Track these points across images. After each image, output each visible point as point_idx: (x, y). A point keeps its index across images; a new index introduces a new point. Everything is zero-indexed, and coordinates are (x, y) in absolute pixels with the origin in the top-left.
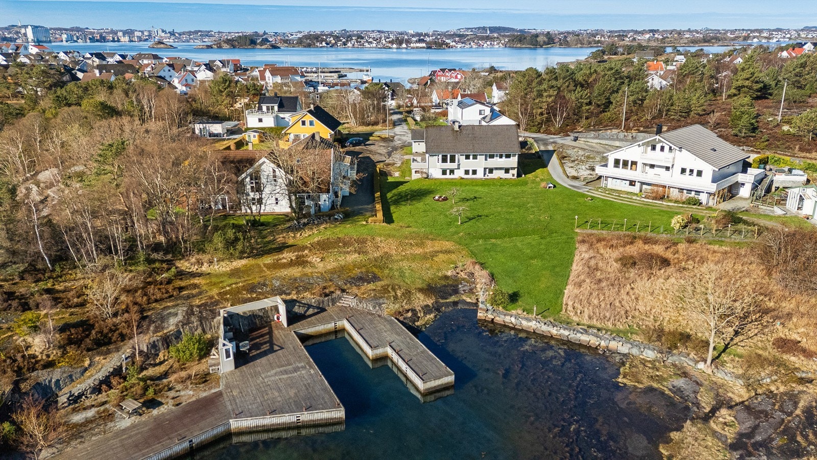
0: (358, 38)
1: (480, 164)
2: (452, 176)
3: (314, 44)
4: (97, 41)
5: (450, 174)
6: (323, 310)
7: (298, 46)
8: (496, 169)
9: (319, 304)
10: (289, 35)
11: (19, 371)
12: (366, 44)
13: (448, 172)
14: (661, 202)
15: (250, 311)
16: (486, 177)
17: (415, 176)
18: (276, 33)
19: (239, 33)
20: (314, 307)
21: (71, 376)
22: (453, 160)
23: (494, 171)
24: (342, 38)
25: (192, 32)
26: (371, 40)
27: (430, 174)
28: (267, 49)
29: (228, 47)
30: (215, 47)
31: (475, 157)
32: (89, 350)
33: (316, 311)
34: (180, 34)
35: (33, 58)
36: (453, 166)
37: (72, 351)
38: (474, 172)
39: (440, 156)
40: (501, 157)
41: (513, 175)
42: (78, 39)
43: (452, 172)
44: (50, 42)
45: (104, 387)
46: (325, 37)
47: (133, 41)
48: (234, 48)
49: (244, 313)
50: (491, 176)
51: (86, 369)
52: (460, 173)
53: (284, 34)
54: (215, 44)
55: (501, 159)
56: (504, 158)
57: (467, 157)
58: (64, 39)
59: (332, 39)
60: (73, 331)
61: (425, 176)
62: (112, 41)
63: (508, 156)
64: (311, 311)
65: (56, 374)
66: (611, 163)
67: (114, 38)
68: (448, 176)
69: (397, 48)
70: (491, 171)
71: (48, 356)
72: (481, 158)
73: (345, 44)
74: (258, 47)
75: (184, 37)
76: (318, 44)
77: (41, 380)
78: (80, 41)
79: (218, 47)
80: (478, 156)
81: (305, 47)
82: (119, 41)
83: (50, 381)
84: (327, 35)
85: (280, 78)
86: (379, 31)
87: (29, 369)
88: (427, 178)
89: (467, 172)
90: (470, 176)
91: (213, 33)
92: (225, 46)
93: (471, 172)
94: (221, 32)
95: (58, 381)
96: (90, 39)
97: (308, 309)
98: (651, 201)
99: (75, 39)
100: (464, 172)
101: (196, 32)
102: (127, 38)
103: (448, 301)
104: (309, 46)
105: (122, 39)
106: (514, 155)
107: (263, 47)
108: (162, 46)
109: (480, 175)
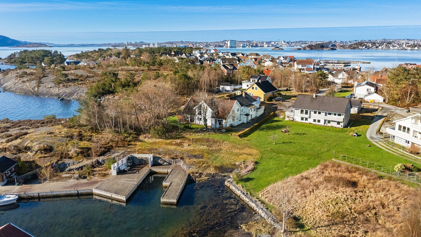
0: (387, 44)
1: (322, 117)
2: (306, 122)
3: (358, 47)
4: (254, 47)
5: (306, 120)
6: (170, 164)
7: (348, 49)
8: (332, 121)
9: (170, 161)
10: (349, 43)
11: (61, 158)
12: (391, 48)
13: (304, 119)
14: (414, 156)
15: (141, 157)
16: (326, 125)
17: (287, 119)
18: (341, 42)
19: (321, 42)
20: (167, 162)
21: (74, 163)
22: (306, 113)
23: (331, 122)
24: (377, 44)
25: (298, 42)
26: (396, 45)
27: (295, 119)
28: (328, 50)
29: (309, 49)
30: (303, 49)
31: (319, 113)
32: (85, 156)
33: (167, 164)
34: (291, 43)
35: (209, 55)
36: (307, 116)
37: (80, 156)
38: (319, 121)
39: (300, 110)
40: (335, 115)
41: (342, 126)
42: (246, 46)
43: (306, 119)
44: (236, 47)
45: (80, 169)
46: (366, 44)
47: (269, 47)
48: (312, 49)
49: (139, 158)
50: (329, 125)
51: (80, 162)
52: (311, 121)
53: (346, 42)
54: (302, 48)
55: (335, 116)
56: (337, 116)
57: (315, 113)
58: (241, 46)
59: (370, 44)
60: (85, 149)
61: (292, 119)
62: (260, 47)
63: (340, 115)
64: (165, 163)
65: (70, 161)
66: (397, 127)
67: (261, 45)
68: (304, 121)
69: (411, 50)
70: (329, 122)
71: (72, 155)
72: (323, 114)
73: (377, 47)
74: (325, 49)
75: (293, 44)
76: (361, 48)
77: (65, 162)
78: (247, 47)
79: (304, 49)
80: (321, 113)
81: (352, 49)
82: (263, 46)
83: (67, 163)
84: (367, 43)
85: (301, 66)
86: (408, 40)
87: (64, 158)
88: (293, 121)
89: (315, 121)
90: (317, 123)
91: (308, 42)
92: (308, 49)
93: (317, 121)
94: (312, 42)
95: (69, 163)
96: (251, 46)
97: (164, 162)
98: (408, 154)
99: (245, 46)
100: (313, 120)
101: (300, 42)
102: (267, 45)
103: (222, 174)
104: (355, 48)
105: (265, 46)
106: (343, 115)
107: (326, 49)
108: (278, 49)
109: (322, 123)
